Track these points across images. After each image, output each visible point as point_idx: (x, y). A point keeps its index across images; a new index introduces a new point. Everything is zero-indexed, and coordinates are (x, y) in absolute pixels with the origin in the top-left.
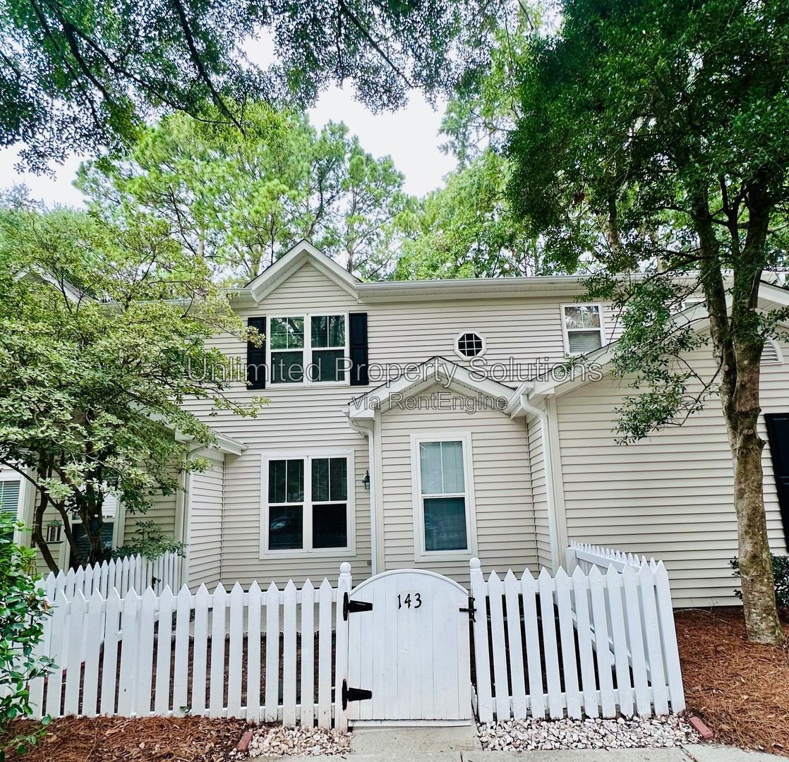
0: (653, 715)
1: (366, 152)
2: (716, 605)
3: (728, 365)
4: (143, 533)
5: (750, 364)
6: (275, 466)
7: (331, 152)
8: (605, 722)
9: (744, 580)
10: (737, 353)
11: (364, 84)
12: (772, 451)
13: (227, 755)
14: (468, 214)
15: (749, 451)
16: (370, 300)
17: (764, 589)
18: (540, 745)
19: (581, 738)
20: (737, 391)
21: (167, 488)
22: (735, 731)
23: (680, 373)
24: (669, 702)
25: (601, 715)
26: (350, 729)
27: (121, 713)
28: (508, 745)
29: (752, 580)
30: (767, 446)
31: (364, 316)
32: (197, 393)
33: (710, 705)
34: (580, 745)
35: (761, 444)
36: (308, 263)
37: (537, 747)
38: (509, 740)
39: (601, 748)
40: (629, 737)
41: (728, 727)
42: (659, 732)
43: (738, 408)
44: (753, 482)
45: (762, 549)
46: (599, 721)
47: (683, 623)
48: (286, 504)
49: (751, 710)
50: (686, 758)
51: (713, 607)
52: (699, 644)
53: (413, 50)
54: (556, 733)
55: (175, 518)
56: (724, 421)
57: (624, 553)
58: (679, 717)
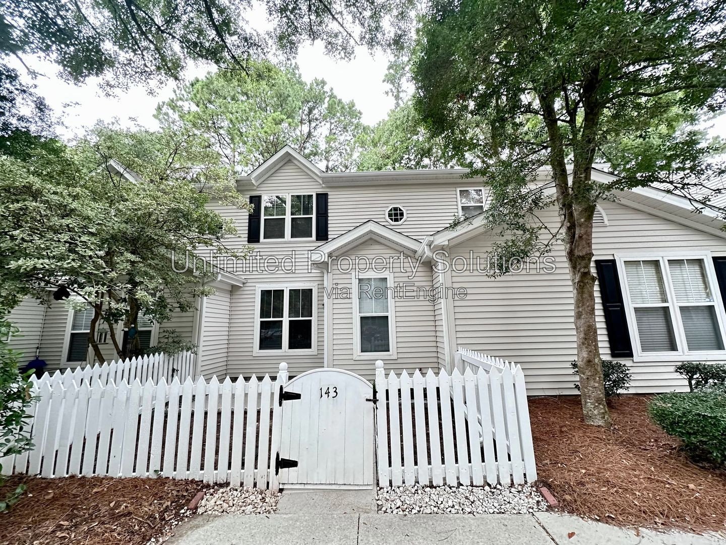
0: (512, 485)
1: (338, 98)
2: (561, 394)
3: (569, 222)
4: (168, 338)
5: (585, 221)
6: (266, 294)
7: (315, 97)
8: (475, 490)
9: (581, 378)
10: (575, 214)
11: (329, 44)
12: (600, 285)
13: (178, 512)
14: (401, 135)
15: (585, 284)
16: (329, 185)
17: (597, 385)
18: (422, 509)
19: (455, 503)
20: (576, 241)
21: (183, 308)
22: (576, 501)
23: (534, 226)
24: (525, 474)
25: (472, 482)
26: (281, 490)
27: (110, 474)
28: (397, 508)
29: (588, 378)
30: (597, 283)
31: (326, 195)
32: (206, 243)
33: (556, 478)
34: (453, 510)
35: (593, 279)
36: (290, 160)
37: (419, 511)
38: (399, 504)
39: (469, 513)
40: (492, 504)
41: (570, 498)
42: (516, 500)
43: (577, 253)
44: (588, 307)
45: (595, 355)
46: (470, 488)
47: (537, 408)
48: (271, 319)
49: (588, 483)
50: (537, 525)
51: (559, 395)
52: (548, 425)
53: (359, 19)
54: (435, 498)
55: (193, 328)
56: (567, 265)
57: (489, 356)
58: (532, 487)
